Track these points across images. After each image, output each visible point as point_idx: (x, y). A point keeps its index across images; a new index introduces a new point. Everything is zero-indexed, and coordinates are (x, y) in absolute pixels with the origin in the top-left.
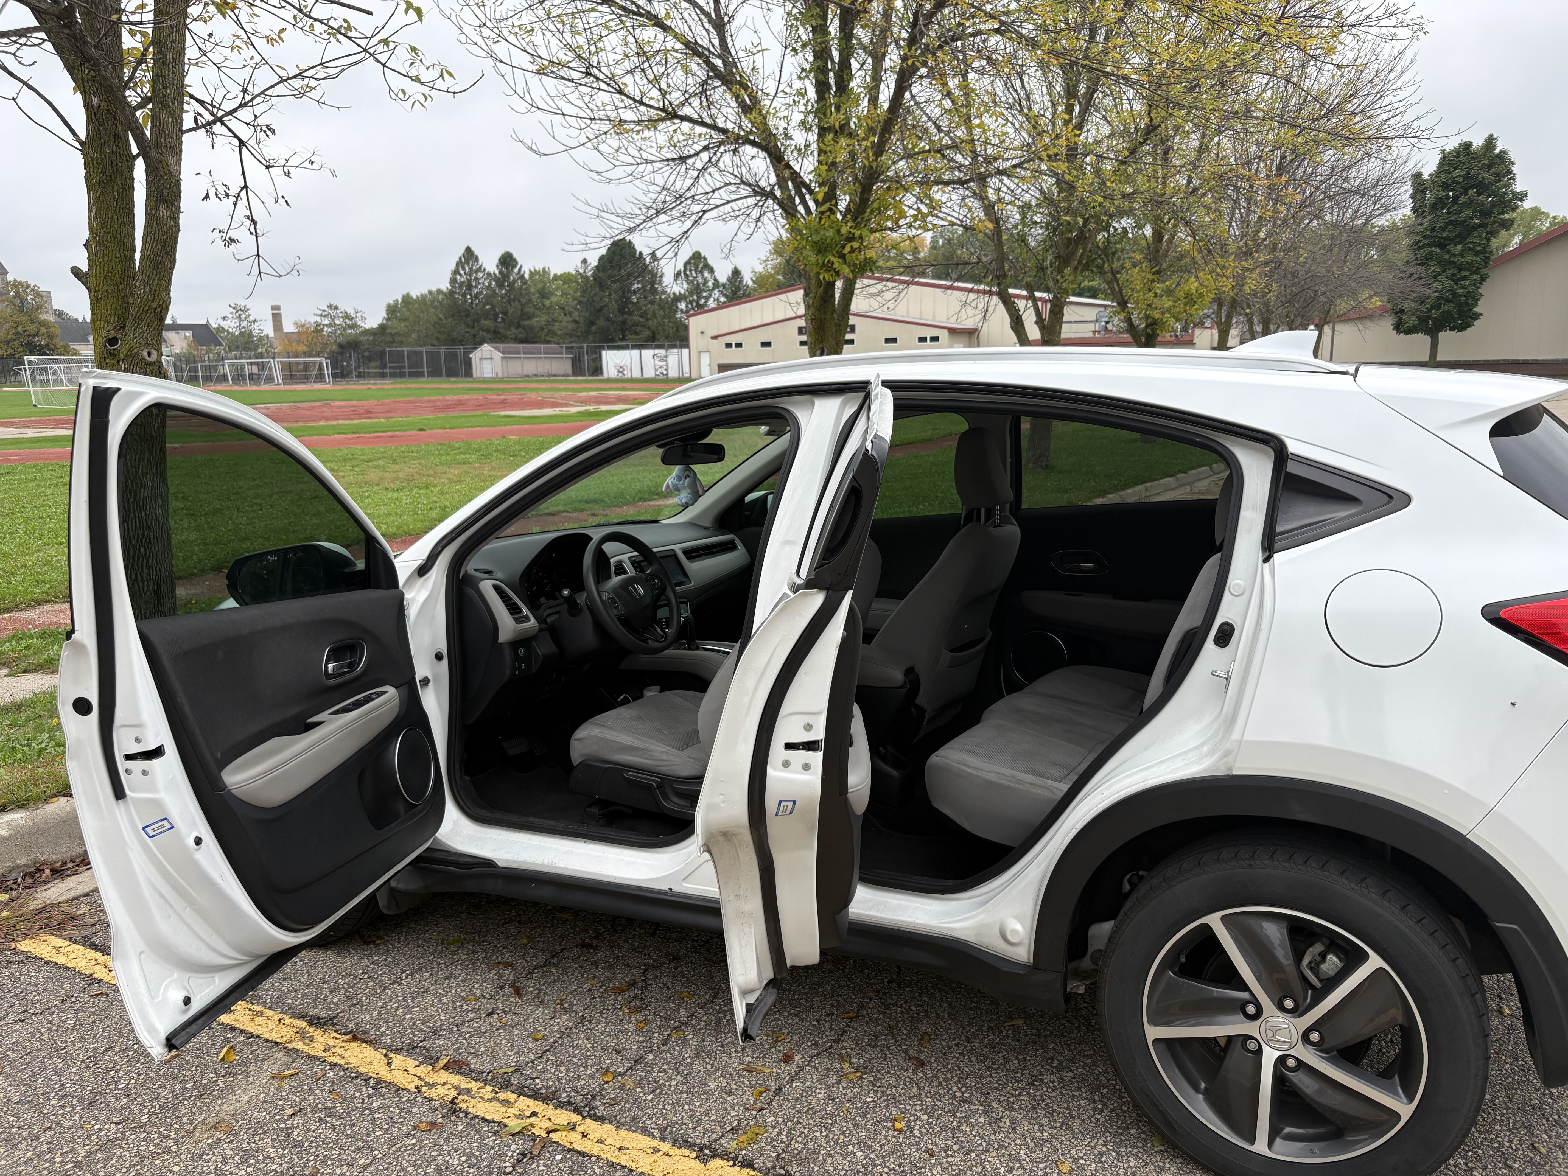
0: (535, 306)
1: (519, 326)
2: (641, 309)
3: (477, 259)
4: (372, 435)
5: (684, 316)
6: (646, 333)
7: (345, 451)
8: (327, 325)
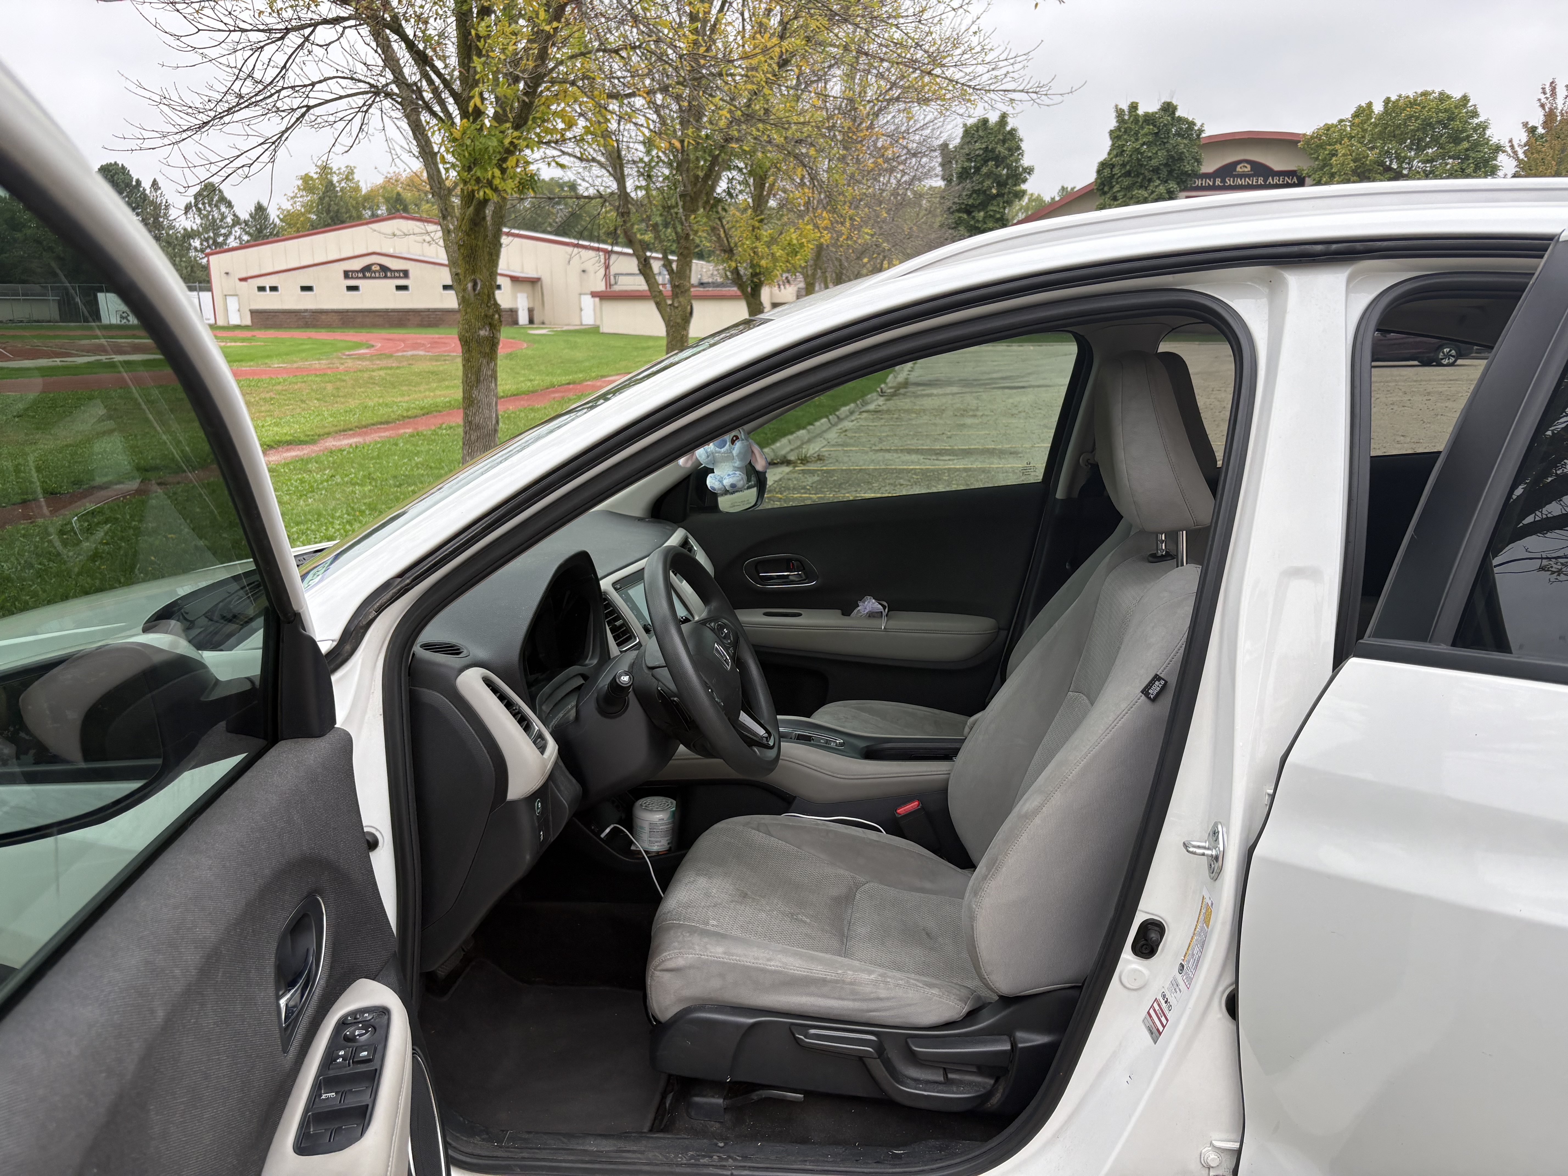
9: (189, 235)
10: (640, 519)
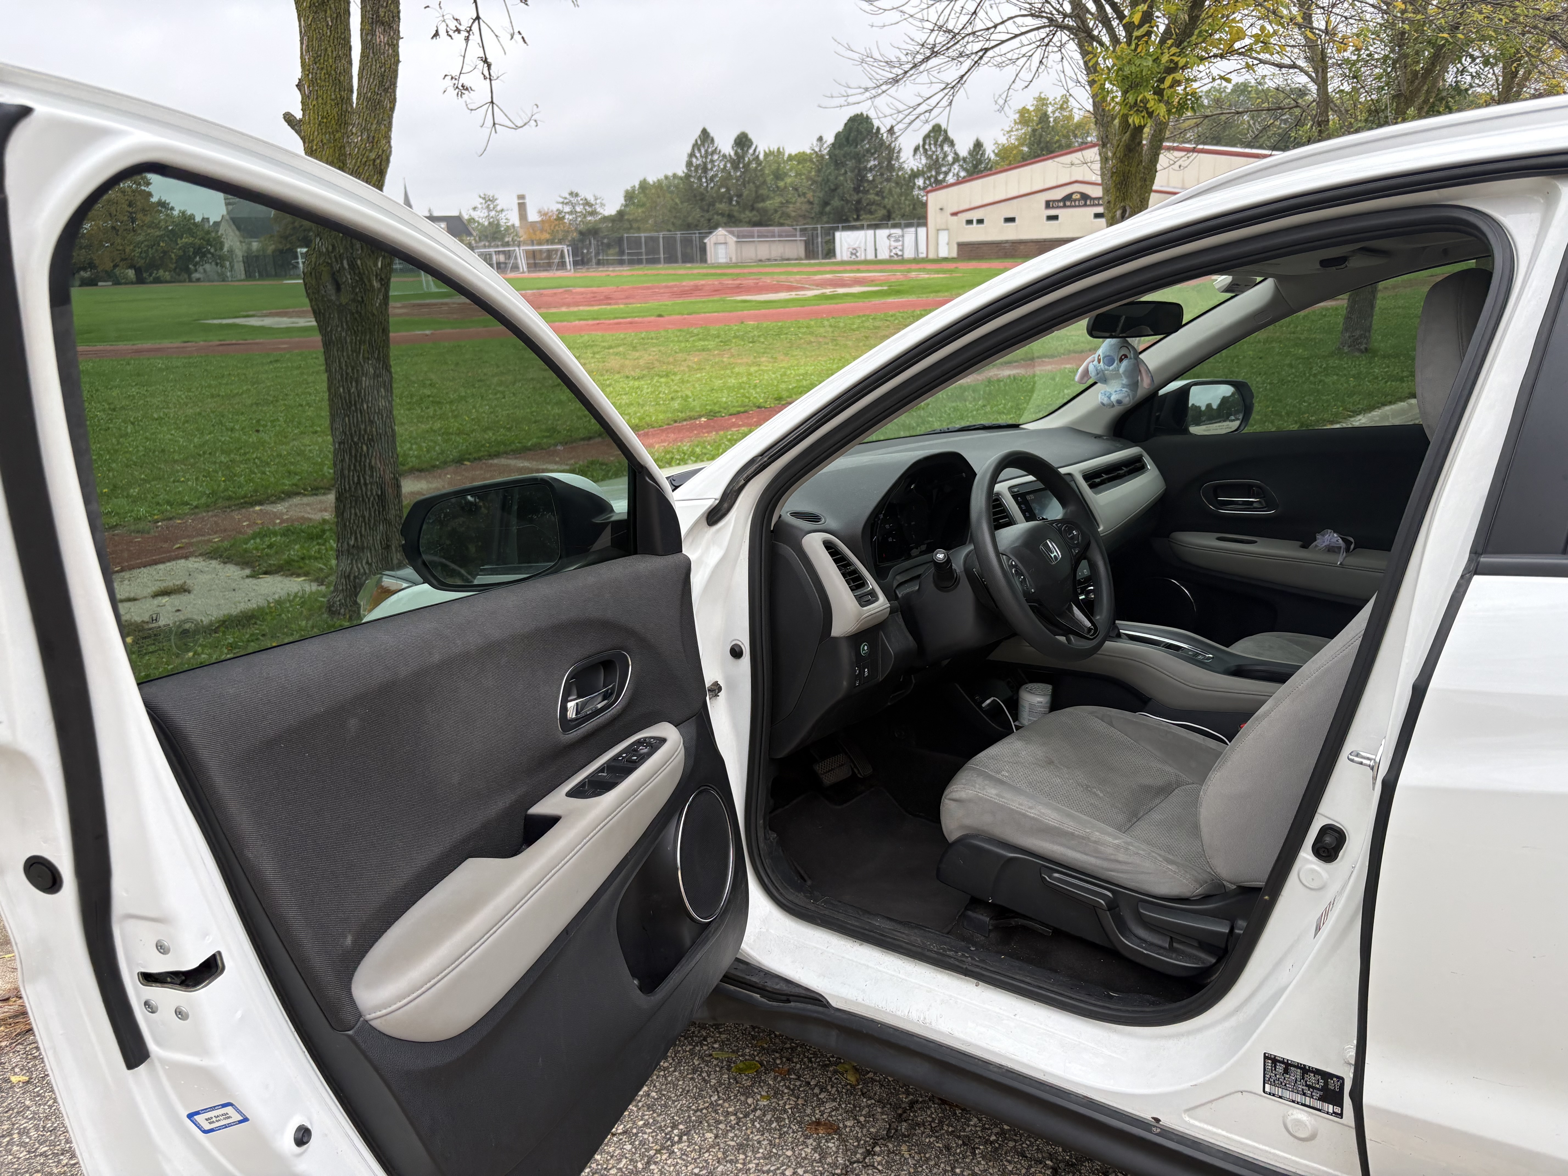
0: (769, 188)
1: (753, 209)
2: (877, 187)
3: (712, 140)
4: (612, 321)
5: (922, 193)
6: (882, 212)
7: (586, 338)
8: (568, 213)
9: (915, 175)
10: (1097, 437)
